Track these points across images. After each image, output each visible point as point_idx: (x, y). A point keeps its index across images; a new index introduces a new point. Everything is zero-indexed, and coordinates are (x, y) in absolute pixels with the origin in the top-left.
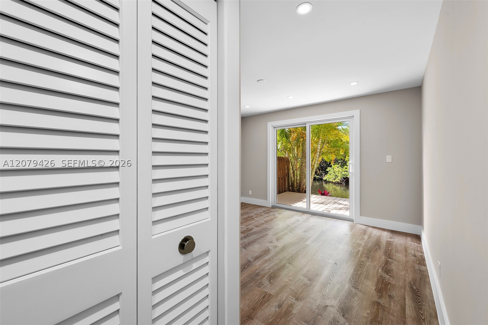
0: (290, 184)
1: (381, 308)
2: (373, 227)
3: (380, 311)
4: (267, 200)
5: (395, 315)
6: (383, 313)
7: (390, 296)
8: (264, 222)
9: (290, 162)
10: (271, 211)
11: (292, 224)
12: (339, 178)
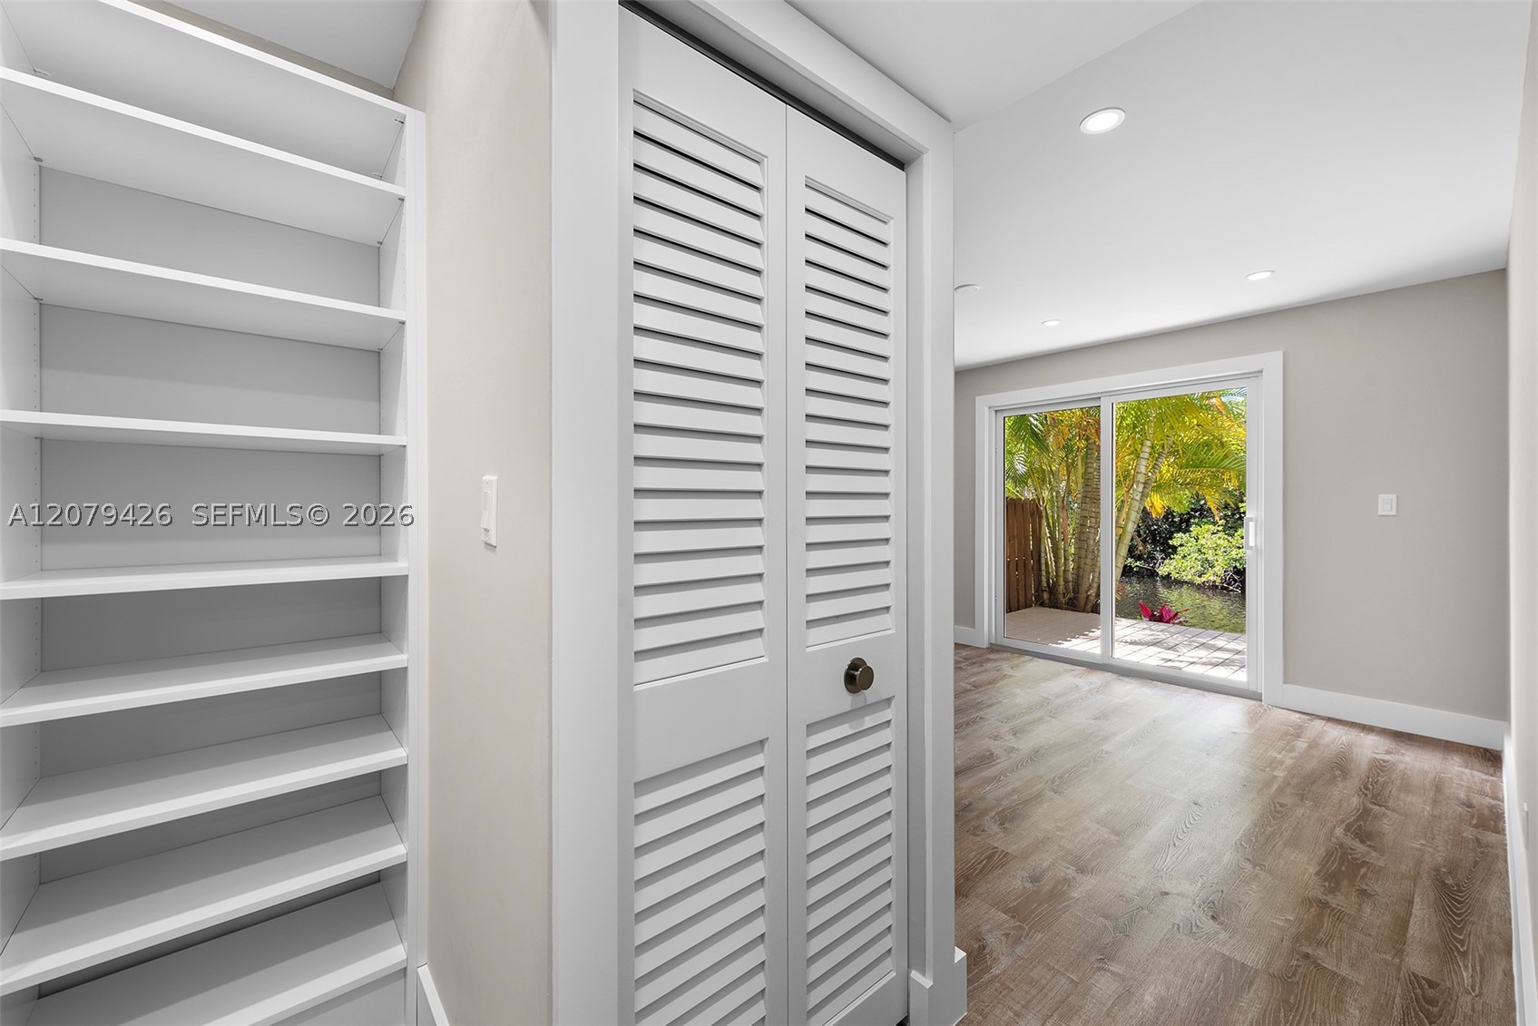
0: (1044, 584)
1: (1330, 913)
2: (1330, 720)
3: (1326, 919)
4: (973, 626)
5: (1373, 934)
6: (1334, 926)
7: (1363, 893)
8: (969, 687)
9: (1044, 514)
10: (989, 660)
11: (1058, 696)
12: (1216, 569)
